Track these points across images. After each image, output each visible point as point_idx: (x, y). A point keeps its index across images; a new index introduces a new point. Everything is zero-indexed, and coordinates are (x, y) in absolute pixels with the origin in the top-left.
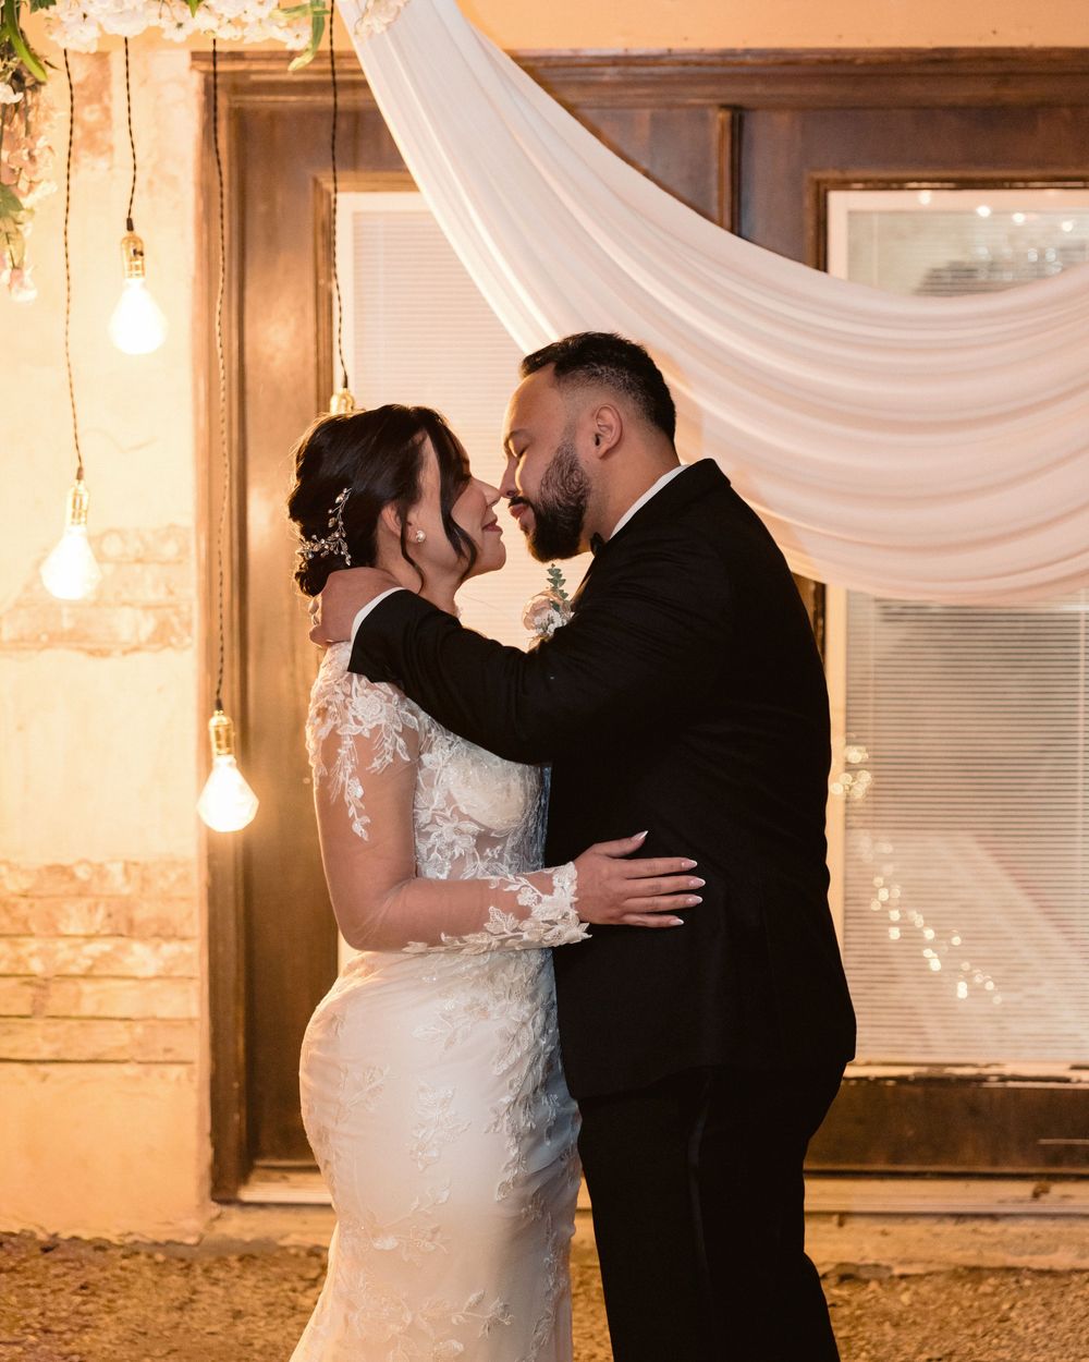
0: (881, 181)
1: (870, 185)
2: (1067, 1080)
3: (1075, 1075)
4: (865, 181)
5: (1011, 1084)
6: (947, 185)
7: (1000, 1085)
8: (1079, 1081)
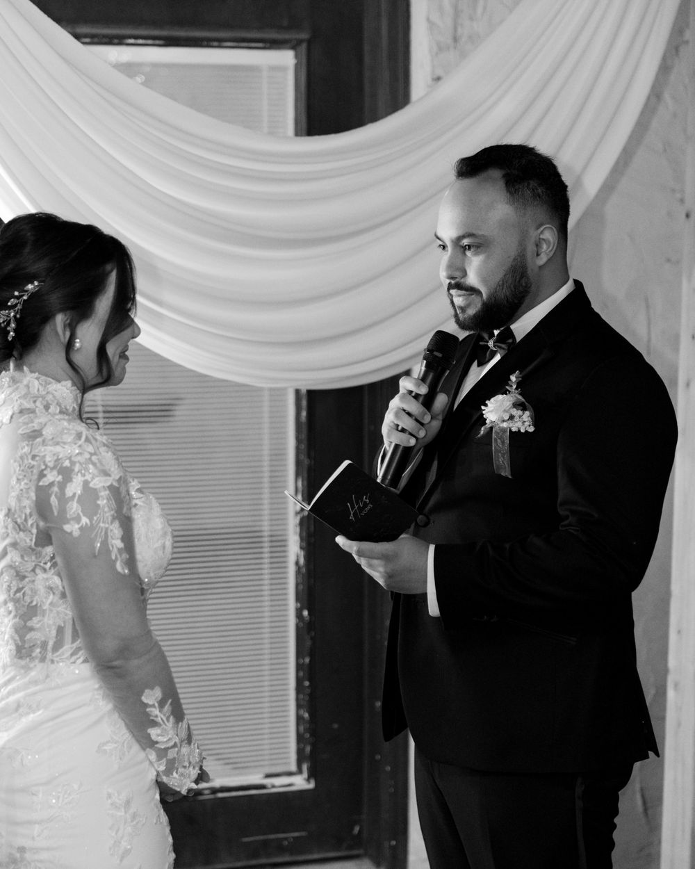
0: (104, 36)
1: (96, 40)
2: (263, 787)
3: (268, 782)
4: (92, 36)
5: (220, 795)
6: (157, 42)
7: (212, 797)
8: (273, 786)
